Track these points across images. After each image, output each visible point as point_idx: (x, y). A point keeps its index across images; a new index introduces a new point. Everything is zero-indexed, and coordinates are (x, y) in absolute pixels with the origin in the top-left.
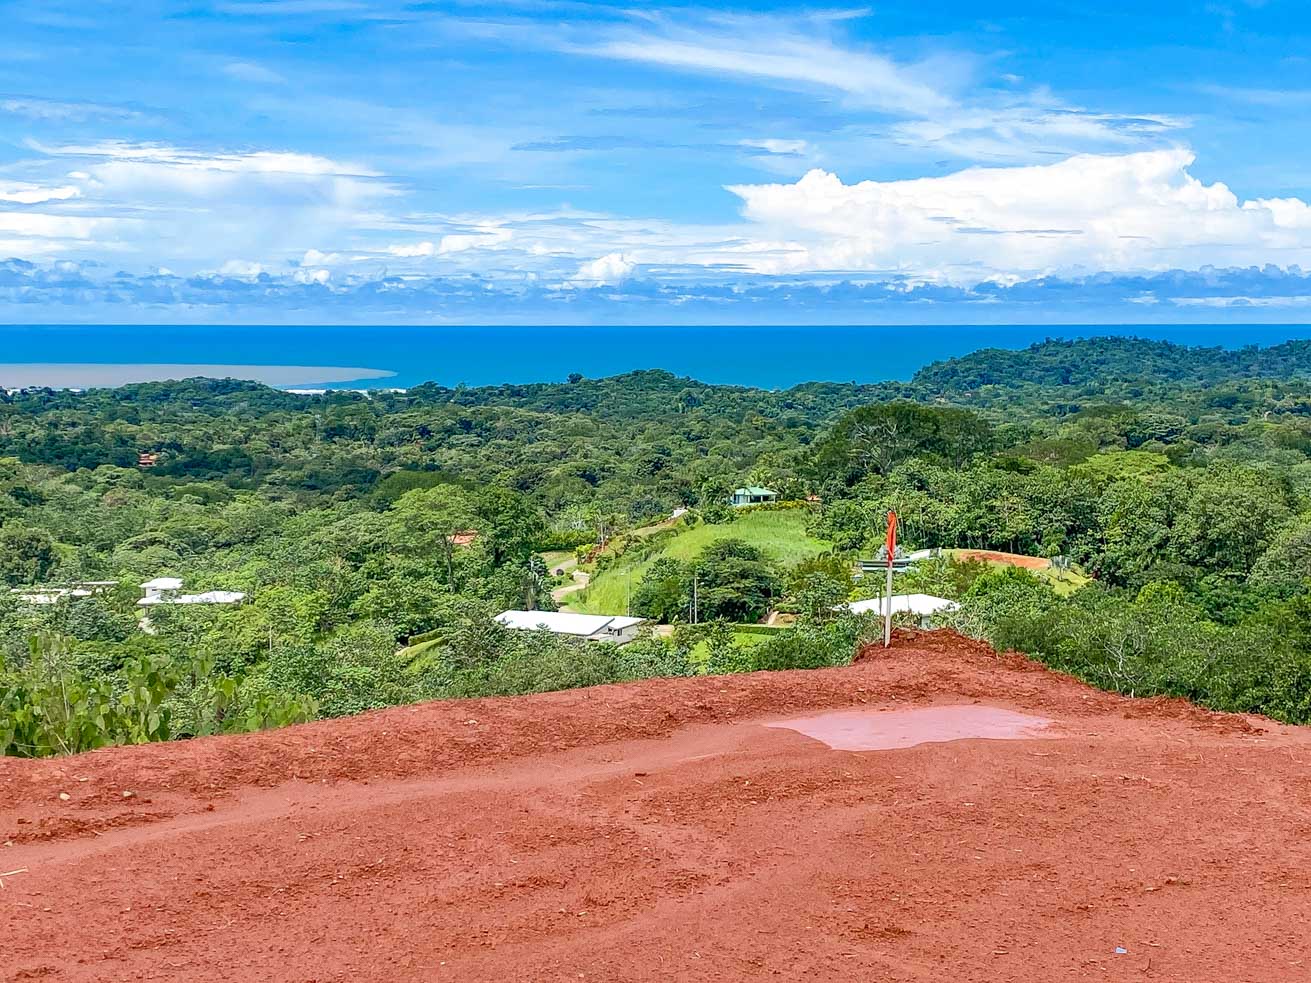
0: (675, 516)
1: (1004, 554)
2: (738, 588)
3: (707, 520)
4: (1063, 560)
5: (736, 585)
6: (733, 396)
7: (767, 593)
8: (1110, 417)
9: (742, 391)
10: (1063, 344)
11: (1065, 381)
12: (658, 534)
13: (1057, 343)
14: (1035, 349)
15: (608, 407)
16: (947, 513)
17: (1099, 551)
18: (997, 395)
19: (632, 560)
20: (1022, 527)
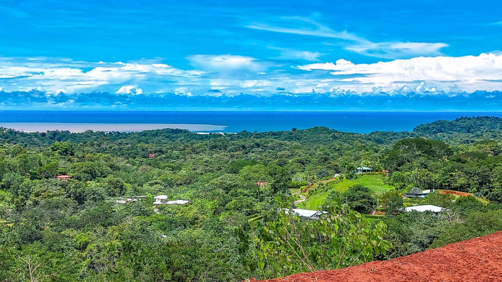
0: (335, 176)
1: (456, 192)
2: (361, 202)
3: (347, 178)
4: (479, 194)
5: (360, 201)
6: (349, 136)
7: (372, 204)
8: (487, 144)
9: (353, 134)
10: (467, 119)
11: (469, 132)
12: (330, 183)
13: (465, 118)
14: (457, 120)
15: (306, 139)
16: (436, 177)
17: (491, 191)
18: (444, 136)
19: (321, 192)
20: (463, 182)
